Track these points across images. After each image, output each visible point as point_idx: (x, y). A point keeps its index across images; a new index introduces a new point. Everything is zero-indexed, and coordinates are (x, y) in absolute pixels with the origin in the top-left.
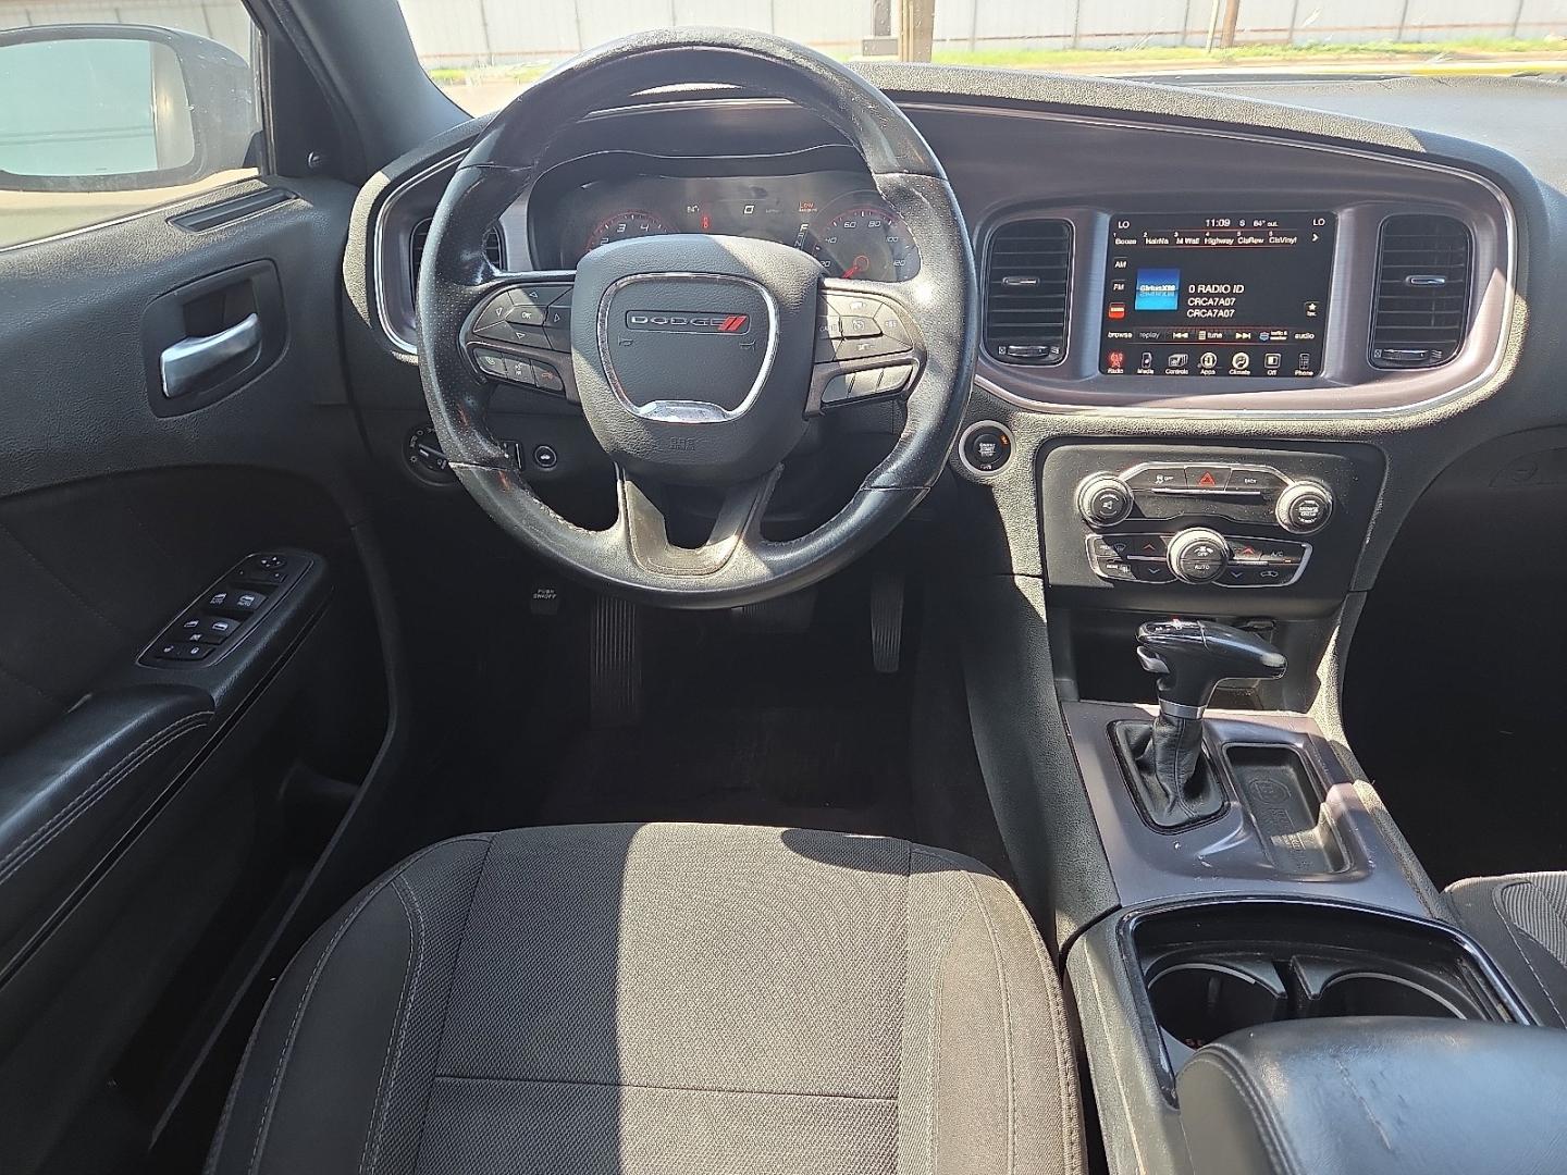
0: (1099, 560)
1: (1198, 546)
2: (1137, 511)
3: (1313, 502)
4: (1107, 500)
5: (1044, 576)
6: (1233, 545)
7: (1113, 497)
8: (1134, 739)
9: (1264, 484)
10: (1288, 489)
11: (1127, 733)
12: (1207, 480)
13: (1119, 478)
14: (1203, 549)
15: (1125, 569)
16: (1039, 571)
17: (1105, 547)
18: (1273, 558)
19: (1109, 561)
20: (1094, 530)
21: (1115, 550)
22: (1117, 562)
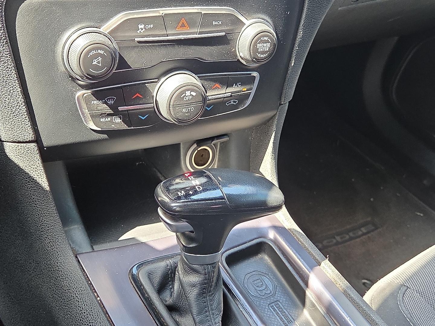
0: (93, 116)
1: (184, 92)
2: (123, 63)
3: (266, 38)
4: (96, 56)
5: (37, 140)
6: (206, 83)
7: (102, 52)
8: (157, 279)
9: (227, 25)
10: (245, 27)
11: (150, 276)
12: (183, 26)
13: (101, 30)
14: (188, 93)
15: (118, 120)
16: (30, 136)
17: (96, 102)
18: (234, 89)
19: (102, 115)
20: (83, 87)
21: (106, 103)
22: (109, 115)
